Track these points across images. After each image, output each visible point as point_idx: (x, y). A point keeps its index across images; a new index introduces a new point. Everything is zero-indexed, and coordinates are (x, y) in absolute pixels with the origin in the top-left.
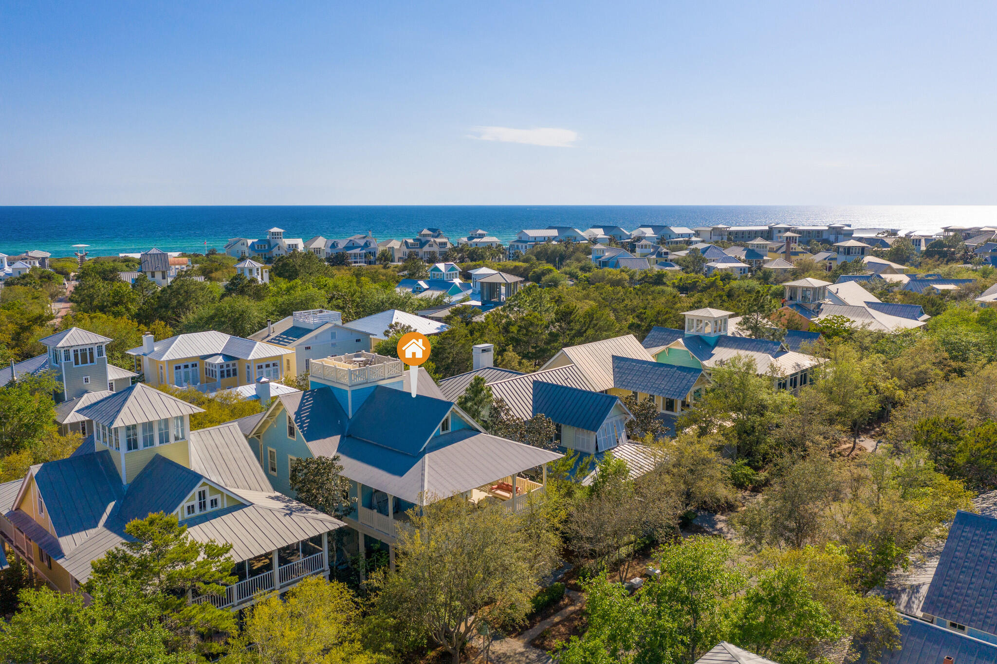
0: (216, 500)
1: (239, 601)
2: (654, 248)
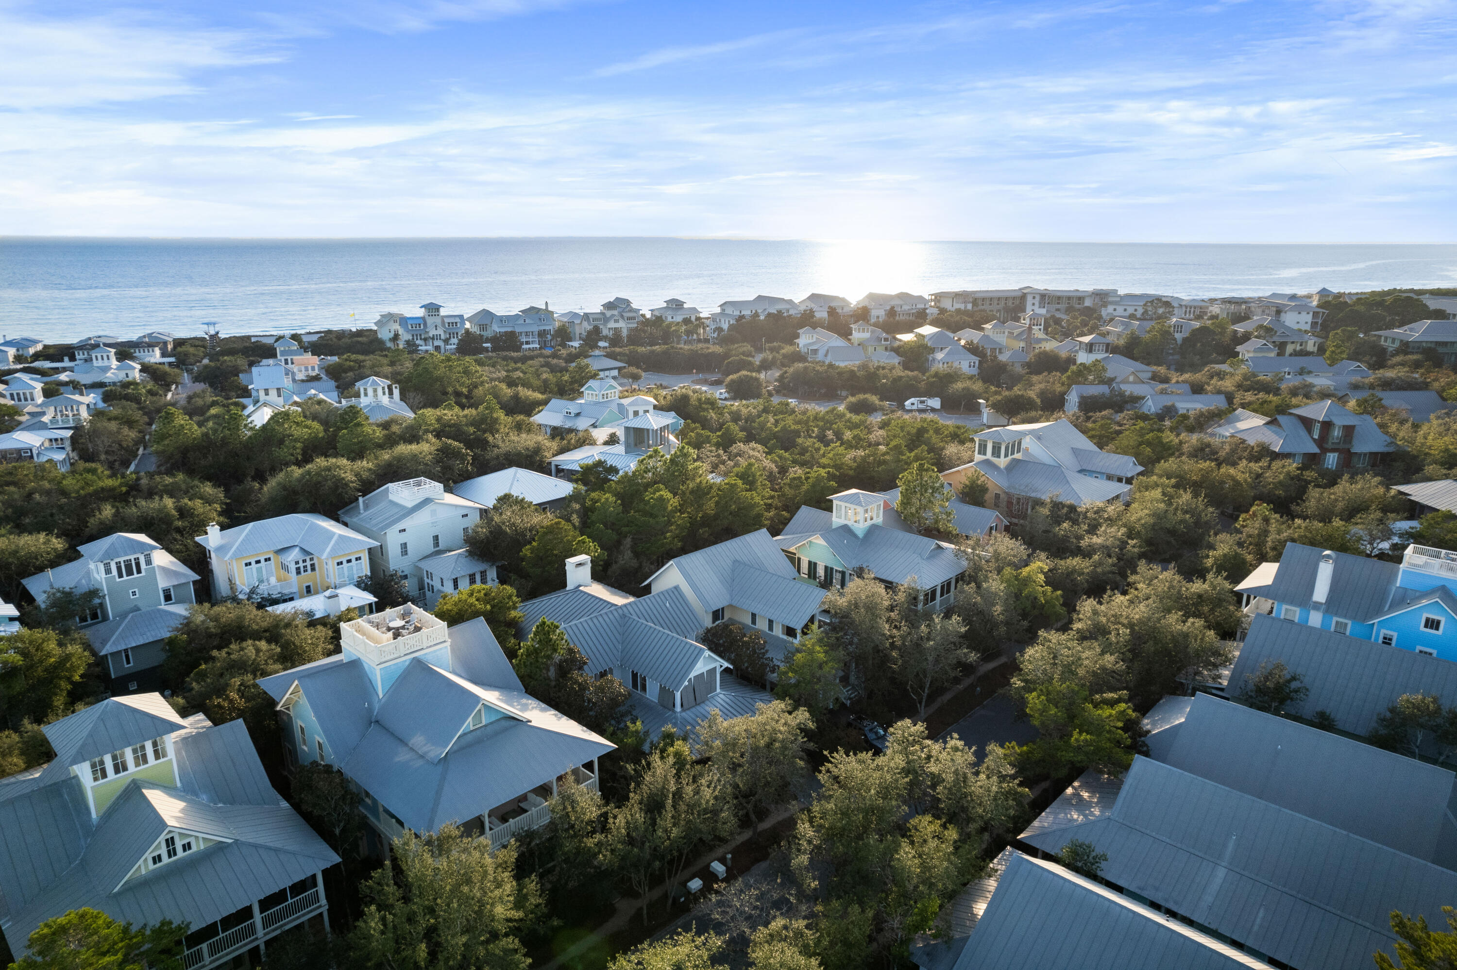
0: (189, 844)
1: (212, 958)
2: (872, 332)
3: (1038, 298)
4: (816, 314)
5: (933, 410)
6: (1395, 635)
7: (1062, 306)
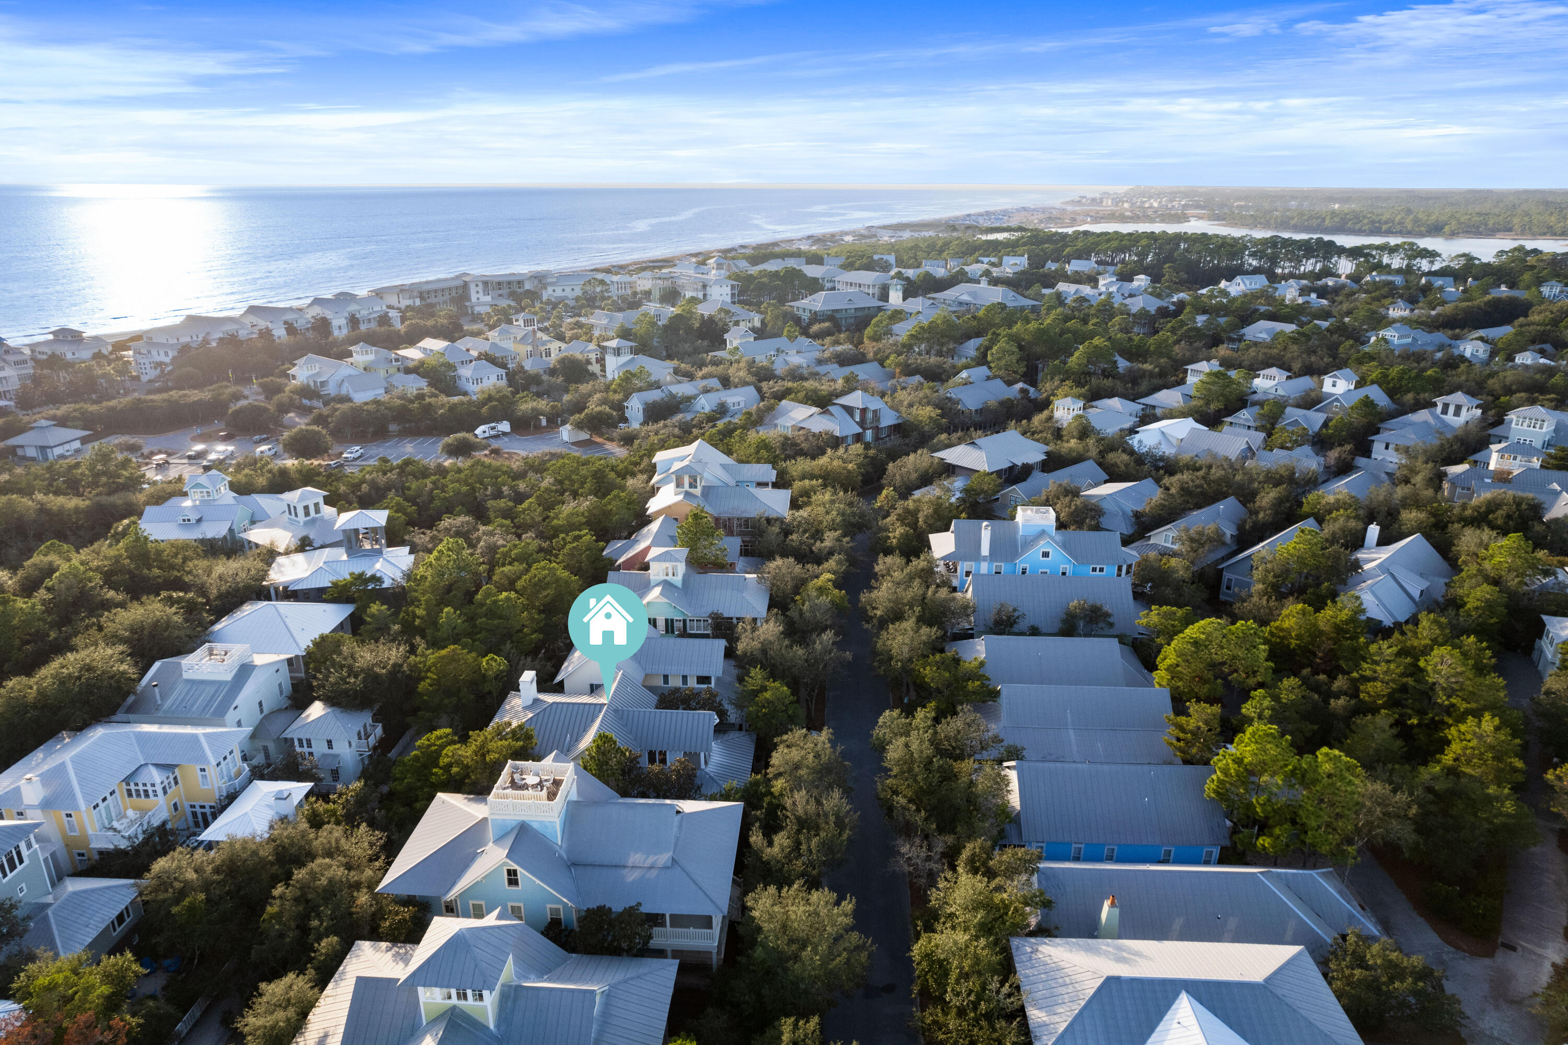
2: (376, 353)
3: (480, 285)
4: (274, 332)
5: (504, 434)
6: (1028, 566)
7: (505, 291)
